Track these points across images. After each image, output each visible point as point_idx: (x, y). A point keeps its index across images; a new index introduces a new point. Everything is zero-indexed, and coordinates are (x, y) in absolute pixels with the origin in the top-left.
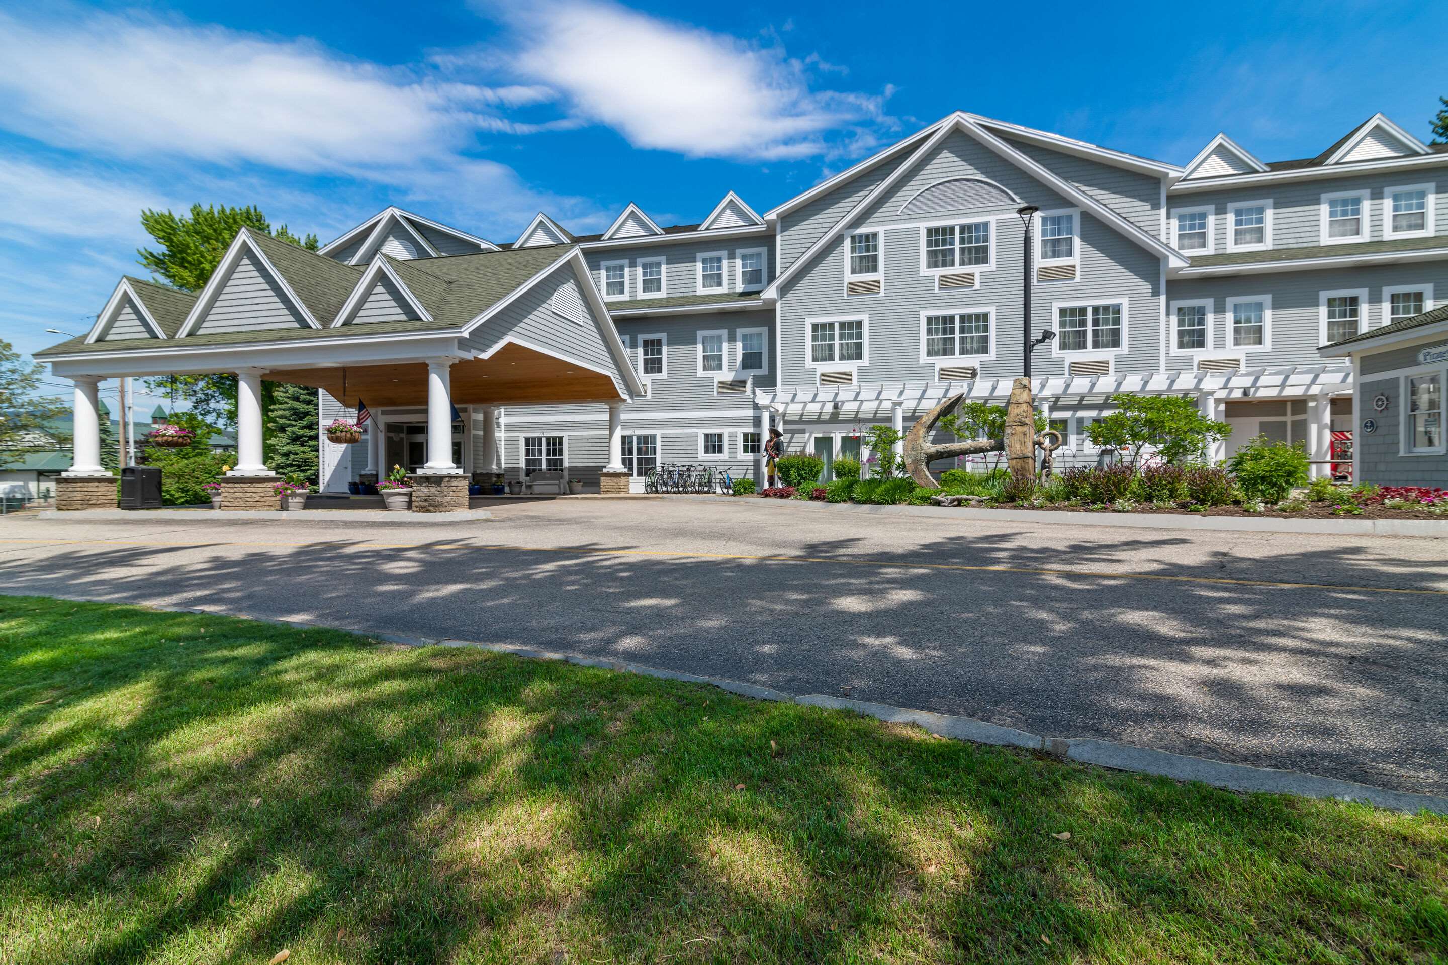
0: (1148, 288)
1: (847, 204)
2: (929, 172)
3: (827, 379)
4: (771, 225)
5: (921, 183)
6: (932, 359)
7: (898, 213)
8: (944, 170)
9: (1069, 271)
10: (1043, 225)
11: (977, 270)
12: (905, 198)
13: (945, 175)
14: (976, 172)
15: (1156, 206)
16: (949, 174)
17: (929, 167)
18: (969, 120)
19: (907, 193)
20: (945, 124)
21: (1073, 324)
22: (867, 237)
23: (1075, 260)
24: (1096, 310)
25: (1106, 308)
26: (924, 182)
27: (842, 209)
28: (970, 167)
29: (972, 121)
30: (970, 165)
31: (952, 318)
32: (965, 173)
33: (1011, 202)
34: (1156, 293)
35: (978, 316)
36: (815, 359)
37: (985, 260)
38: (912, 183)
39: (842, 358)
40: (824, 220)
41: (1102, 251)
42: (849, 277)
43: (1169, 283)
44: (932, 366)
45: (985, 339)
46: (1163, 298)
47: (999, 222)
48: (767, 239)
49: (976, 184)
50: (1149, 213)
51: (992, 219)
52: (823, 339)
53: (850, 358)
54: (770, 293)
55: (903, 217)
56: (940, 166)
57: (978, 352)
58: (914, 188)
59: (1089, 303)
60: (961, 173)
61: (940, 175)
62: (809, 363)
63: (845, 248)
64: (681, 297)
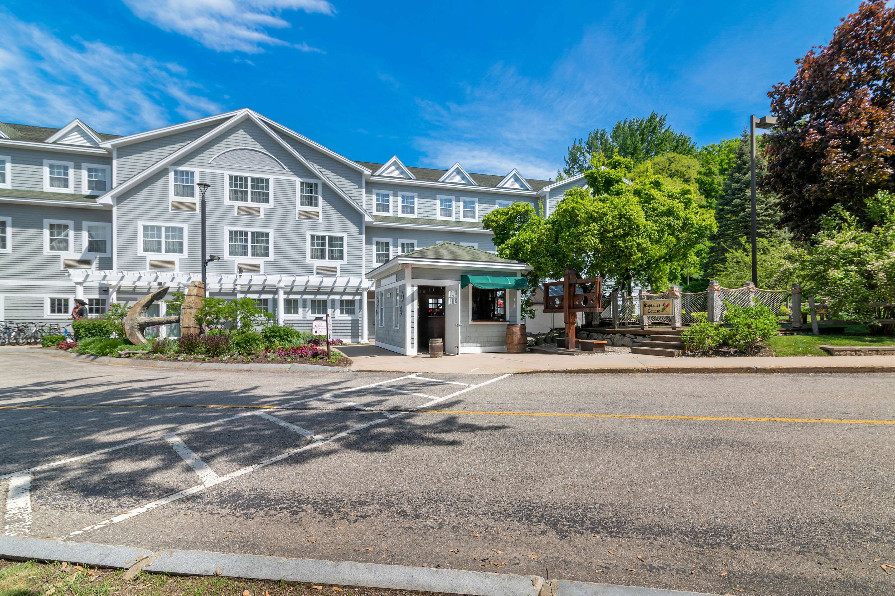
0: (357, 230)
1: (172, 149)
2: (230, 140)
3: (155, 265)
4: (110, 151)
5: (225, 146)
6: (233, 257)
7: (209, 162)
8: (240, 142)
9: (315, 215)
10: (301, 186)
11: (262, 206)
12: (214, 153)
13: (241, 145)
14: (261, 147)
15: (360, 187)
16: (244, 145)
17: (230, 137)
18: (255, 116)
19: (215, 151)
20: (238, 114)
21: (318, 245)
22: (187, 173)
23: (319, 209)
24: (330, 238)
25: (336, 238)
26: (227, 146)
27: (166, 151)
28: (257, 143)
29: (256, 116)
30: (258, 142)
31: (246, 233)
32: (254, 146)
33: (283, 170)
34: (360, 233)
35: (263, 234)
36: (146, 250)
37: (267, 201)
38: (219, 145)
39: (167, 251)
40: (153, 156)
41: (334, 206)
42: (172, 197)
43: (367, 228)
44: (233, 261)
45: (267, 248)
46: (364, 236)
47: (275, 180)
48: (106, 159)
49: (261, 154)
50: (357, 190)
51: (272, 178)
52: (152, 236)
53: (174, 251)
54: (106, 199)
55: (212, 165)
56: (238, 138)
57: (262, 255)
58: (220, 148)
59: (327, 234)
60: (252, 146)
61: (238, 144)
62: (140, 252)
63: (170, 178)
64: (27, 191)
